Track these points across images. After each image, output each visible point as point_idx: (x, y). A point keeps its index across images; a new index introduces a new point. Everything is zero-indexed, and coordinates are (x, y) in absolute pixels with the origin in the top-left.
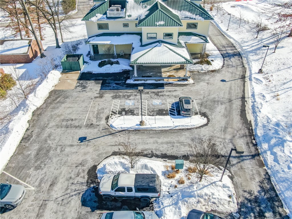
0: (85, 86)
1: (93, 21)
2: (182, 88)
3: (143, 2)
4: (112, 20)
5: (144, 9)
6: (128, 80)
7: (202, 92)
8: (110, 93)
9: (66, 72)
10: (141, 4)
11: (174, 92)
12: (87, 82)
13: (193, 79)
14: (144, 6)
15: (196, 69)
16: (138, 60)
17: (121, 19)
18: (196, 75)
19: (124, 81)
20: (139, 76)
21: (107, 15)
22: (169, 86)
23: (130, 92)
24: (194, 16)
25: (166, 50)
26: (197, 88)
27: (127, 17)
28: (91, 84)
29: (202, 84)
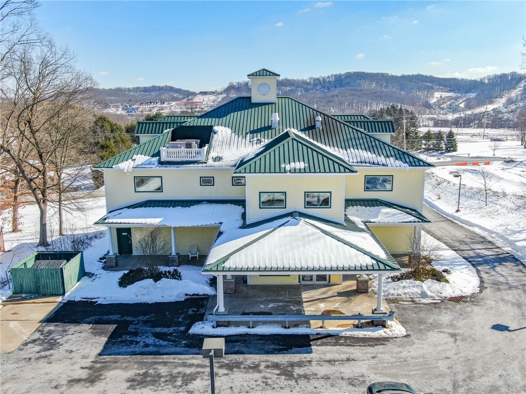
0: (56, 340)
1: (122, 170)
2: (370, 349)
3: (252, 132)
4: (172, 168)
5: (255, 145)
6: (197, 323)
7: (442, 365)
8: (126, 367)
9: (19, 300)
10: (248, 135)
11: (346, 365)
12: (67, 328)
13: (403, 323)
14: (255, 139)
15: (405, 294)
16: (228, 261)
17: (196, 165)
18: (408, 309)
19: (182, 328)
20: (230, 312)
21: (160, 157)
22: (326, 344)
23: (195, 362)
24: (382, 159)
25: (313, 234)
26: (421, 352)
27: (210, 162)
28: (77, 335)
29: (434, 337)
